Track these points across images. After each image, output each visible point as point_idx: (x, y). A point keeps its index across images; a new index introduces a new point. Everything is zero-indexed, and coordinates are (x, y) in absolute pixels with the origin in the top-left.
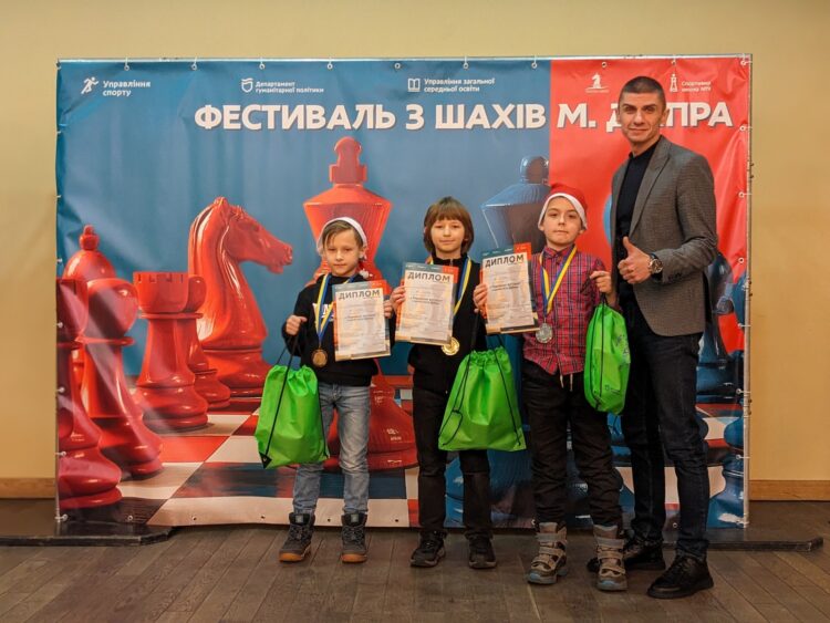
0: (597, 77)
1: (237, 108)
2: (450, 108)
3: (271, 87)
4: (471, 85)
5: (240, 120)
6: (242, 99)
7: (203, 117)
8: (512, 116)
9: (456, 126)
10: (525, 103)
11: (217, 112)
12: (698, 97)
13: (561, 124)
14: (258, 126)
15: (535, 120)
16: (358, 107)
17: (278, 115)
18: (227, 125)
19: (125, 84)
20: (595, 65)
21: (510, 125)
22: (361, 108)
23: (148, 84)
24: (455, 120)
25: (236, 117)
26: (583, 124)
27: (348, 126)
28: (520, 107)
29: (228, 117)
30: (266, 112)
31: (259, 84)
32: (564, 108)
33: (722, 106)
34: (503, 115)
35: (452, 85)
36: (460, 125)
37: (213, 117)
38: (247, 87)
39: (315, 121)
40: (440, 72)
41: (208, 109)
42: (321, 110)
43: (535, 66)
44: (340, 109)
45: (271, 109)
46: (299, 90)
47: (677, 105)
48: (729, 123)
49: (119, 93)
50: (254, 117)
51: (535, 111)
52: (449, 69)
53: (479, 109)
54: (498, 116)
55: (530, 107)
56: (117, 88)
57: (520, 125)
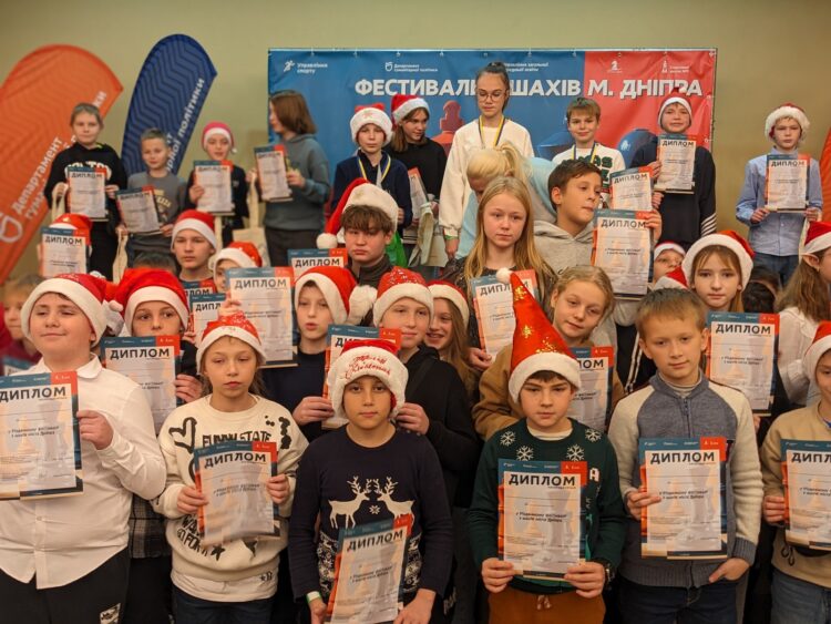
0: (615, 63)
1: (382, 81)
2: (519, 82)
3: (404, 68)
4: (532, 67)
5: (384, 90)
6: (386, 76)
7: (361, 87)
8: (559, 88)
9: (522, 94)
10: (567, 79)
11: (369, 83)
12: (681, 76)
13: (590, 93)
14: (394, 93)
15: (574, 90)
16: (460, 81)
17: (408, 86)
18: (376, 93)
19: (311, 65)
20: (614, 55)
21: (557, 94)
22: (461, 82)
23: (326, 66)
24: (522, 90)
25: (381, 87)
26: (605, 93)
27: (452, 93)
28: (564, 82)
29: (376, 87)
30: (400, 85)
31: (396, 66)
32: (593, 83)
33: (696, 82)
34: (553, 87)
35: (521, 67)
36: (525, 93)
37: (367, 87)
38: (389, 68)
39: (432, 90)
40: (513, 58)
41: (364, 82)
42: (435, 83)
43: (575, 54)
44: (448, 83)
45: (404, 82)
46: (422, 70)
47: (667, 81)
48: (700, 94)
49: (307, 71)
50: (393, 87)
51: (574, 85)
52: (519, 56)
53: (538, 83)
54: (549, 87)
55: (571, 82)
56: (306, 68)
57: (564, 94)
